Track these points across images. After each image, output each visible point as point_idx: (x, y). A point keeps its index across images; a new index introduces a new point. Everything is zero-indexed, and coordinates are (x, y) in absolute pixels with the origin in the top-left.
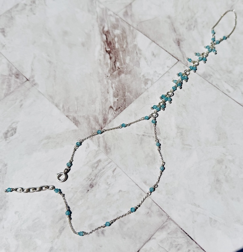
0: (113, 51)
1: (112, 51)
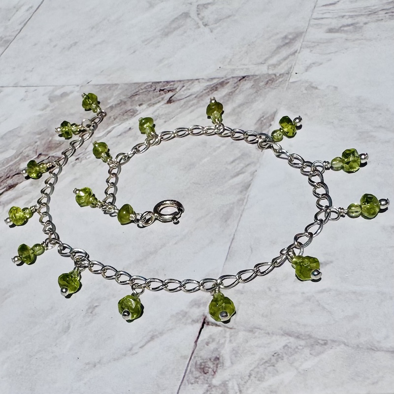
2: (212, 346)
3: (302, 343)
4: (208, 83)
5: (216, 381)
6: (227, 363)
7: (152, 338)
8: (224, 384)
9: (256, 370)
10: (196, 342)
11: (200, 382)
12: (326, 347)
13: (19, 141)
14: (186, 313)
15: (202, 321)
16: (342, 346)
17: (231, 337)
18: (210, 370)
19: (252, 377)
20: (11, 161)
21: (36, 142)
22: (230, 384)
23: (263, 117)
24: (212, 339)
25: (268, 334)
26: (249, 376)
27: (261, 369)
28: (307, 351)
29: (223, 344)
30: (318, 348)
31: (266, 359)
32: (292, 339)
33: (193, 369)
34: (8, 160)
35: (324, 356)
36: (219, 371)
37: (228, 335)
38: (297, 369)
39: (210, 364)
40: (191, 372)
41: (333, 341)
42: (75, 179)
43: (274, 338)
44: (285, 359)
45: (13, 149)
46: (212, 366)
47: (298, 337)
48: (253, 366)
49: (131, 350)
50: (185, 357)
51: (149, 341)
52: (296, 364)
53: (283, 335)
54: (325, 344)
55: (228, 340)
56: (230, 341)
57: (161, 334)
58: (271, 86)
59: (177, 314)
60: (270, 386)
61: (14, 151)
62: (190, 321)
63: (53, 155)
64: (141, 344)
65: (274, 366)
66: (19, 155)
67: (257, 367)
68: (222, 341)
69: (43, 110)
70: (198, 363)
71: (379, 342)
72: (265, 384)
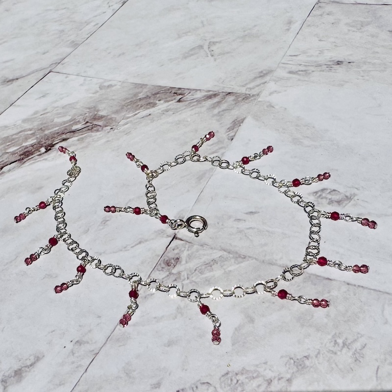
0: (45, 143)
1: (45, 145)
2: (176, 251)
3: (231, 256)
4: (206, 94)
5: (174, 271)
6: (183, 262)
7: (140, 243)
8: (179, 273)
9: (200, 268)
10: (167, 248)
11: (164, 270)
12: (244, 259)
13: (74, 112)
14: (164, 231)
15: (173, 236)
16: (254, 260)
17: (189, 247)
18: (172, 264)
19: (197, 272)
20: (67, 123)
21: (86, 114)
22: (182, 274)
23: (236, 120)
24: (177, 247)
25: (212, 248)
26: (195, 271)
27: (203, 267)
28: (233, 261)
29: (183, 251)
30: (240, 260)
31: (207, 262)
32: (225, 253)
33: (162, 263)
34: (65, 123)
35: (242, 265)
36: (177, 265)
37: (187, 246)
38: (224, 269)
39: (173, 261)
40: (160, 264)
41: (250, 257)
42: (108, 141)
43: (215, 251)
44: (219, 263)
45: (69, 116)
46: (173, 263)
47: (229, 253)
48: (199, 266)
49: (125, 248)
50: (158, 256)
51: (137, 244)
52: (225, 267)
53: (220, 250)
54: (244, 258)
55: (186, 249)
56: (188, 250)
57: (146, 241)
58: (246, 101)
59: (159, 230)
60: (206, 277)
61: (70, 118)
62: (165, 235)
63: (96, 123)
64: (132, 245)
65: (211, 266)
66: (73, 120)
67: (201, 266)
68: (183, 249)
69: (93, 94)
70: (166, 260)
71: (276, 260)
72: (204, 276)
